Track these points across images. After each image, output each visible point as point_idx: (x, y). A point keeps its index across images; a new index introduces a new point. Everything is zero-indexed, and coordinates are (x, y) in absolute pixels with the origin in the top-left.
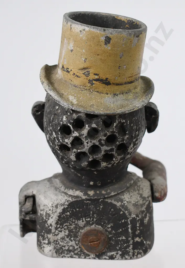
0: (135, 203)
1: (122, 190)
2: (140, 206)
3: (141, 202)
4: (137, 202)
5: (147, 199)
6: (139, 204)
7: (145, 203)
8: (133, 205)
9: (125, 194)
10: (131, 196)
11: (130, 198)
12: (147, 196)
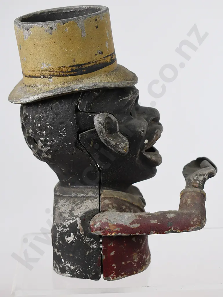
0: (61, 212)
1: (64, 195)
2: (63, 218)
3: (66, 215)
4: (63, 213)
5: (74, 218)
6: (63, 216)
7: (70, 219)
8: (59, 213)
9: (63, 199)
10: (65, 205)
11: (62, 206)
12: (75, 215)
